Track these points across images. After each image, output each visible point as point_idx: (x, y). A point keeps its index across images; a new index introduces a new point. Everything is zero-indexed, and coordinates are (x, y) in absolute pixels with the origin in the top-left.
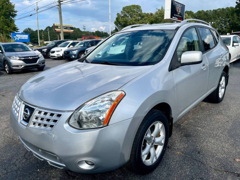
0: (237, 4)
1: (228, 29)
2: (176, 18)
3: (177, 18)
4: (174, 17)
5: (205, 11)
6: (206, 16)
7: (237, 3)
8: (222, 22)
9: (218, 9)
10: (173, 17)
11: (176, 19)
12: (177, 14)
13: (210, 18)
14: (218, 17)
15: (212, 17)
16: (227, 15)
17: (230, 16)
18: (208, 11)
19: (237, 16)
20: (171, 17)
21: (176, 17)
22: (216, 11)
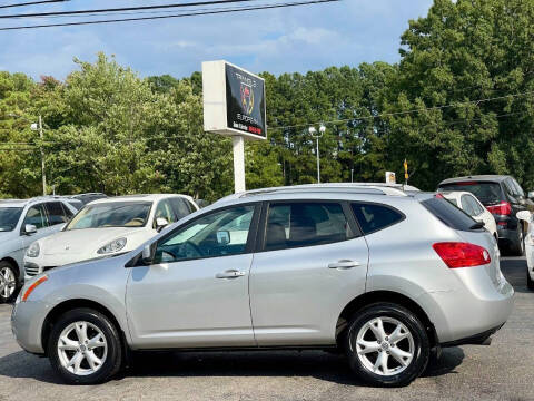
1: (378, 151)
2: (242, 127)
3: (246, 128)
5: (277, 77)
7: (402, 52)
8: (350, 125)
9: (328, 72)
11: (243, 130)
12: (246, 114)
13: (300, 108)
14: (333, 101)
16: (366, 95)
17: (385, 104)
18: (286, 77)
21: (243, 123)
22: (318, 77)
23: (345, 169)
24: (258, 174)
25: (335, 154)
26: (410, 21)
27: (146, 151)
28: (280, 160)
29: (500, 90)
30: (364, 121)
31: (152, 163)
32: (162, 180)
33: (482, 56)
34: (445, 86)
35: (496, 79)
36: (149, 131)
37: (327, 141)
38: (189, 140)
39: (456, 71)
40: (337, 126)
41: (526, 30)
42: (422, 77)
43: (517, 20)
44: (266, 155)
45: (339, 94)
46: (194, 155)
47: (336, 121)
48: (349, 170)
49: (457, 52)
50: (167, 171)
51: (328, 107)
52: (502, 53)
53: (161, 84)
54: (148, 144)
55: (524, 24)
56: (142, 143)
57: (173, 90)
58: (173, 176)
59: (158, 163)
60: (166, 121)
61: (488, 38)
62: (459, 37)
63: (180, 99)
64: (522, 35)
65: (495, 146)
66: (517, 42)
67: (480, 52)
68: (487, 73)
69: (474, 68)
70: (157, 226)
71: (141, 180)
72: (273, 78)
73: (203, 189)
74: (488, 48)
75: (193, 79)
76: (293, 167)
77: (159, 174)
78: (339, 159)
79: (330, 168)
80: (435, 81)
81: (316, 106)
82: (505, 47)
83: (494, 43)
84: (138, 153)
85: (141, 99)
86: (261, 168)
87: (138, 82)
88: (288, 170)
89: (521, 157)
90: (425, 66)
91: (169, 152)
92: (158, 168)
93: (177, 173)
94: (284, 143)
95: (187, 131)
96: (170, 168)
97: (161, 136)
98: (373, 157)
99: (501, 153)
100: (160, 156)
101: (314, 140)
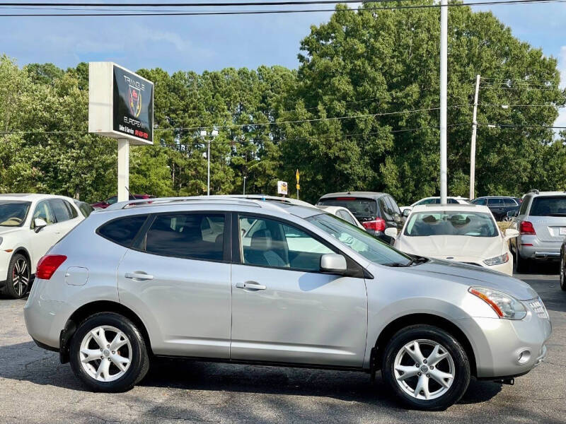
0: (302, 64)
1: (273, 159)
2: (128, 131)
3: (132, 131)
4: (125, 125)
5: (170, 74)
6: (173, 98)
7: (301, 58)
8: (246, 130)
9: (225, 73)
10: (122, 128)
11: (130, 134)
12: (133, 118)
13: (194, 109)
14: (228, 104)
15: (202, 105)
16: (264, 97)
17: (282, 111)
18: (181, 76)
19: (309, 111)
20: (116, 128)
21: (130, 126)
22: (215, 78)
23: (237, 175)
24: (145, 176)
25: (228, 159)
26: (312, 27)
27: (24, 145)
28: (170, 162)
29: (397, 105)
30: (260, 126)
31: (29, 159)
32: (40, 178)
33: (381, 69)
34: (344, 97)
35: (393, 92)
36: (28, 124)
37: (220, 146)
38: (71, 137)
39: (356, 82)
40: (232, 130)
41: (425, 46)
42: (321, 86)
43: (416, 35)
44: (155, 156)
45: (235, 97)
46: (75, 153)
47: (231, 124)
48: (242, 176)
49: (358, 63)
50: (45, 168)
51: (223, 110)
52: (400, 67)
53: (42, 74)
54: (25, 137)
55: (423, 40)
56: (18, 136)
57: (56, 81)
58: (51, 174)
59: (36, 159)
60: (46, 115)
61: (387, 51)
62: (361, 48)
63: (63, 91)
64: (421, 51)
65: (389, 160)
66: (415, 58)
67: (380, 65)
68: (385, 86)
69: (373, 81)
70: (35, 226)
71: (16, 176)
72: (166, 76)
73: (84, 189)
74: (388, 61)
75: (78, 70)
76: (183, 170)
77: (36, 171)
78: (232, 165)
79: (222, 174)
80: (334, 91)
81: (211, 108)
82: (404, 62)
83: (393, 57)
84: (13, 145)
85: (18, 88)
86: (148, 170)
87: (15, 70)
88: (177, 173)
89: (413, 173)
90: (326, 75)
91: (49, 147)
92: (35, 164)
93: (56, 170)
94: (174, 145)
95: (69, 127)
96: (49, 164)
97: (41, 130)
98: (268, 164)
99: (394, 167)
100: (37, 152)
101: (206, 144)
